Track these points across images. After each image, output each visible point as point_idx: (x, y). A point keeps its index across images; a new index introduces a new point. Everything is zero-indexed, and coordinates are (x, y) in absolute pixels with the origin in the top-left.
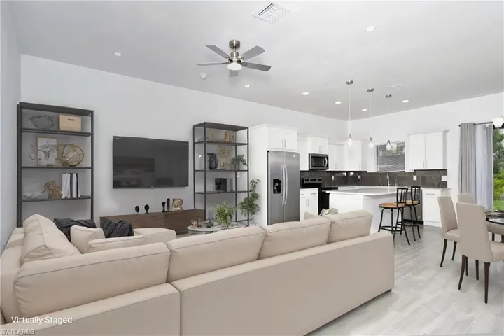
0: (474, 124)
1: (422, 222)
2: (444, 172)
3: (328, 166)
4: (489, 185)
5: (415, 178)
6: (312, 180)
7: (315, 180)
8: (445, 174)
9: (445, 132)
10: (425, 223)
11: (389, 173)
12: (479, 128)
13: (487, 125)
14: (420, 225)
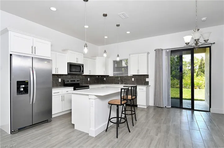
0: (162, 50)
1: (136, 106)
2: (147, 76)
3: (83, 71)
4: (168, 83)
5: (133, 79)
6: (71, 81)
7: (75, 81)
8: (148, 77)
9: (148, 53)
10: (138, 106)
11: (120, 77)
12: (164, 52)
13: (168, 50)
14: (135, 108)
